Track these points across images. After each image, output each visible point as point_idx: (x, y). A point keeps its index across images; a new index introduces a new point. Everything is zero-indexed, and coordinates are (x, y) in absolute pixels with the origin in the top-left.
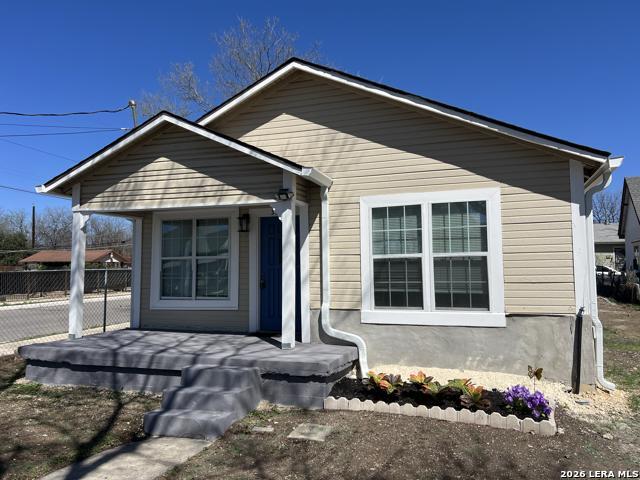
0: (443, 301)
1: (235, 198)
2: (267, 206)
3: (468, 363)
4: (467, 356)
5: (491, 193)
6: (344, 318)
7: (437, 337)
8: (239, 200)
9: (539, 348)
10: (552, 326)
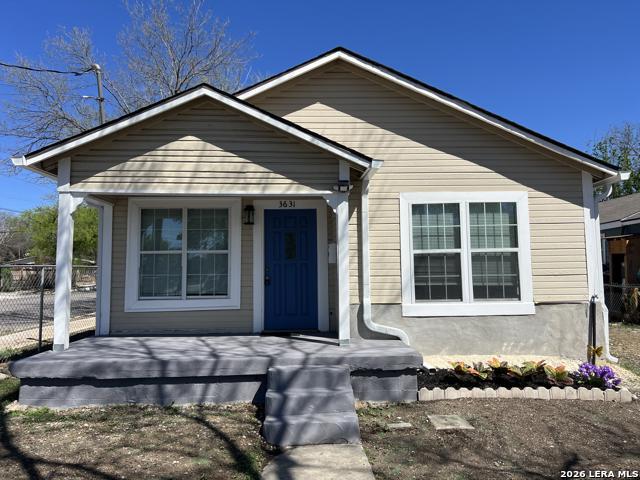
0: (480, 293)
1: (282, 186)
2: (320, 198)
3: (503, 348)
4: (503, 342)
5: (519, 194)
6: (384, 312)
7: (476, 326)
8: (288, 189)
9: (561, 332)
10: (571, 312)
